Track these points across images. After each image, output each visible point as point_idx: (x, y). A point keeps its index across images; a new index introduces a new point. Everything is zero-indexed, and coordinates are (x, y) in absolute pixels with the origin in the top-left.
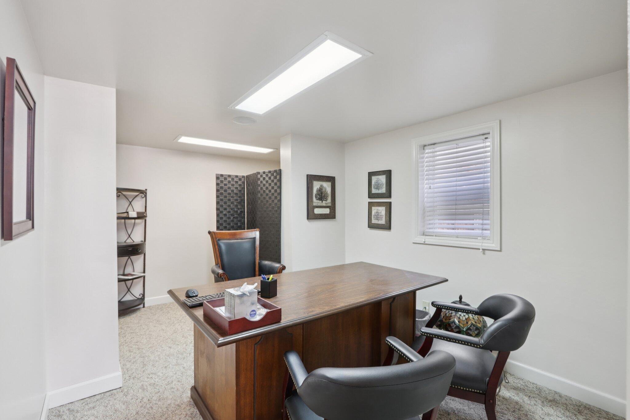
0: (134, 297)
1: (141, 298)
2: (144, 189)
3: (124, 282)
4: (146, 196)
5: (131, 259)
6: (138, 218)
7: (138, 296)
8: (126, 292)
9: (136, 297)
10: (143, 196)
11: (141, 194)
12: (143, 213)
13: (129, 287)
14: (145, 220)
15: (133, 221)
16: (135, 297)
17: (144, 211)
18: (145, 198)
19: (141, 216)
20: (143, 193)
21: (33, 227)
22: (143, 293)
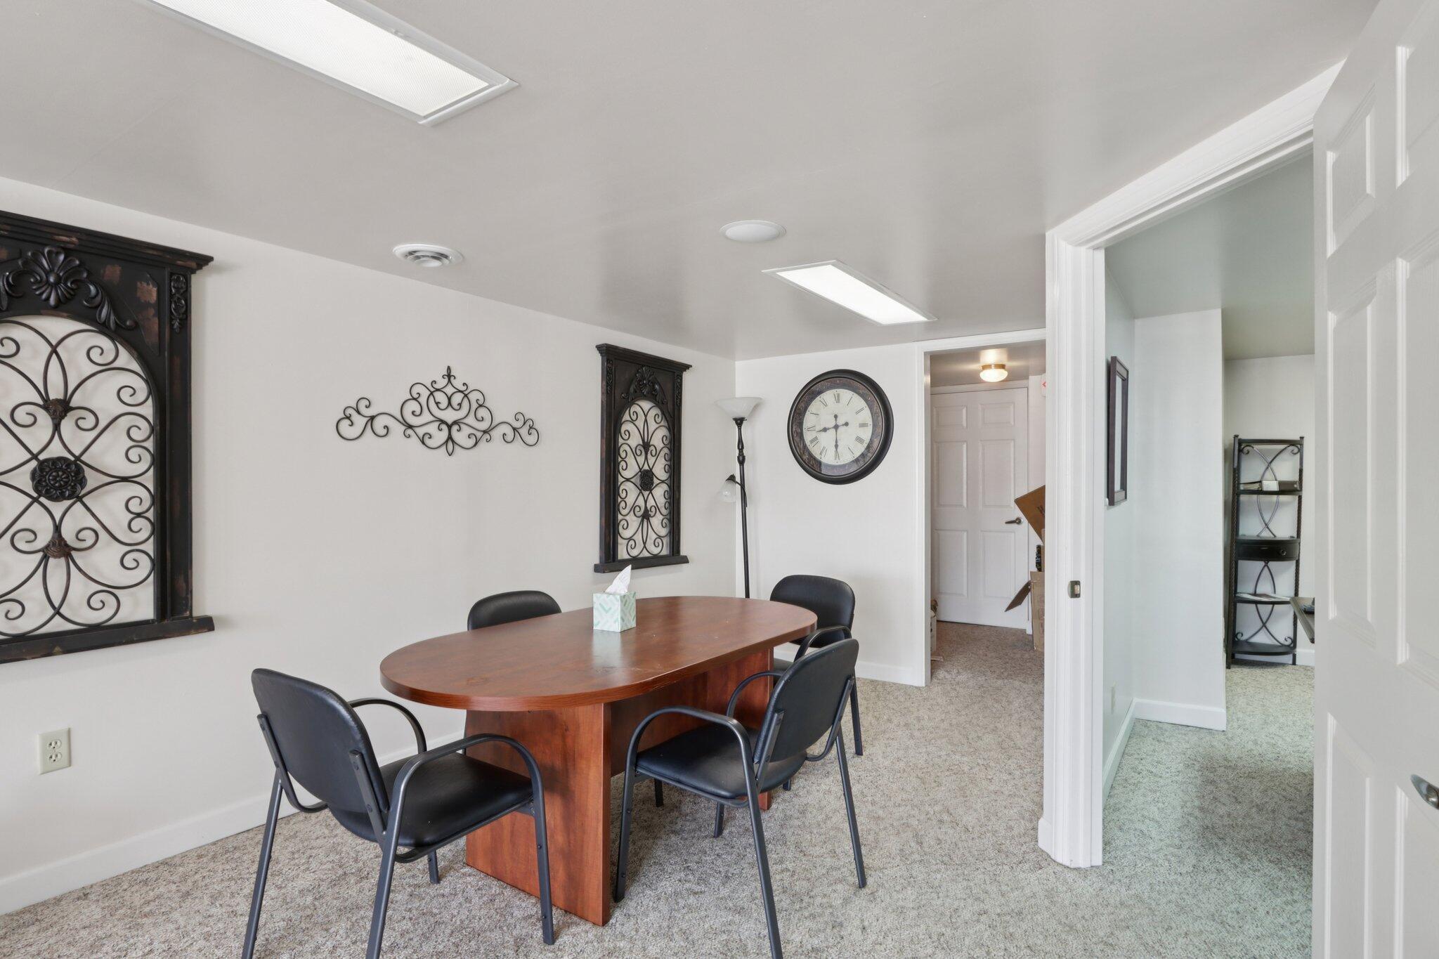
0: (1273, 639)
1: (1289, 646)
2: (1297, 438)
3: (1254, 606)
4: (1300, 451)
5: (1268, 567)
6: (1281, 492)
7: (1282, 640)
8: (1259, 628)
9: (1278, 641)
10: (1296, 450)
11: (1291, 448)
12: (1293, 483)
13: (1264, 620)
14: (1300, 498)
15: (1274, 498)
16: (1276, 640)
17: (1297, 478)
18: (1298, 455)
19: (1290, 489)
20: (1296, 445)
21: (1126, 498)
22: (1292, 636)
